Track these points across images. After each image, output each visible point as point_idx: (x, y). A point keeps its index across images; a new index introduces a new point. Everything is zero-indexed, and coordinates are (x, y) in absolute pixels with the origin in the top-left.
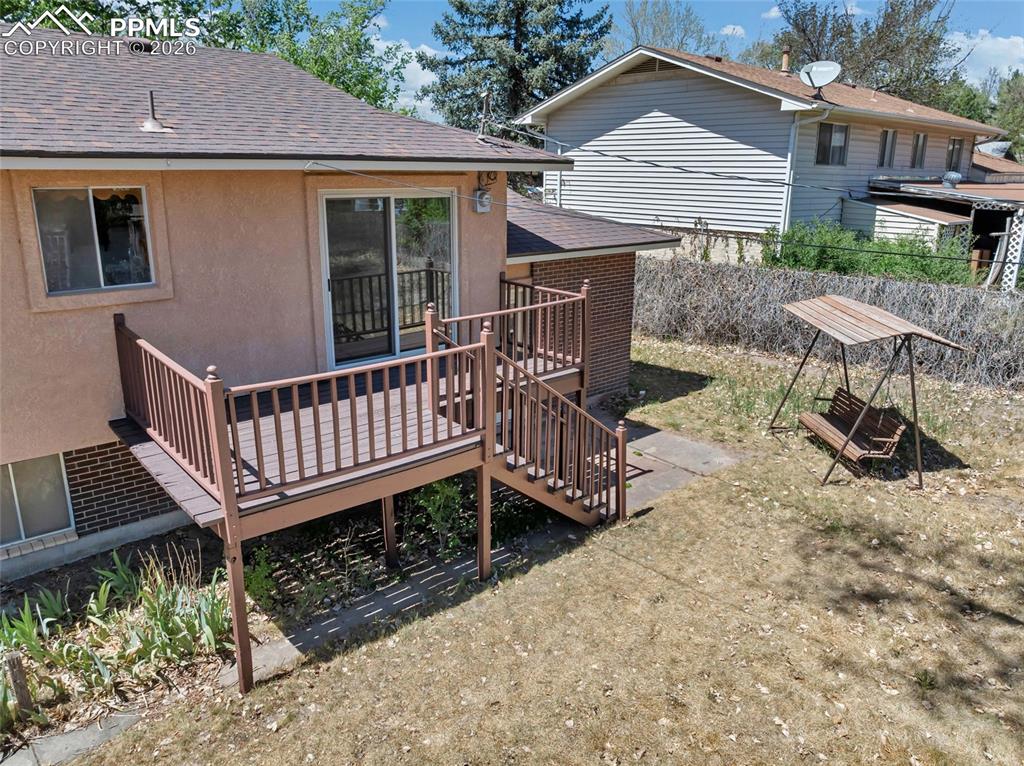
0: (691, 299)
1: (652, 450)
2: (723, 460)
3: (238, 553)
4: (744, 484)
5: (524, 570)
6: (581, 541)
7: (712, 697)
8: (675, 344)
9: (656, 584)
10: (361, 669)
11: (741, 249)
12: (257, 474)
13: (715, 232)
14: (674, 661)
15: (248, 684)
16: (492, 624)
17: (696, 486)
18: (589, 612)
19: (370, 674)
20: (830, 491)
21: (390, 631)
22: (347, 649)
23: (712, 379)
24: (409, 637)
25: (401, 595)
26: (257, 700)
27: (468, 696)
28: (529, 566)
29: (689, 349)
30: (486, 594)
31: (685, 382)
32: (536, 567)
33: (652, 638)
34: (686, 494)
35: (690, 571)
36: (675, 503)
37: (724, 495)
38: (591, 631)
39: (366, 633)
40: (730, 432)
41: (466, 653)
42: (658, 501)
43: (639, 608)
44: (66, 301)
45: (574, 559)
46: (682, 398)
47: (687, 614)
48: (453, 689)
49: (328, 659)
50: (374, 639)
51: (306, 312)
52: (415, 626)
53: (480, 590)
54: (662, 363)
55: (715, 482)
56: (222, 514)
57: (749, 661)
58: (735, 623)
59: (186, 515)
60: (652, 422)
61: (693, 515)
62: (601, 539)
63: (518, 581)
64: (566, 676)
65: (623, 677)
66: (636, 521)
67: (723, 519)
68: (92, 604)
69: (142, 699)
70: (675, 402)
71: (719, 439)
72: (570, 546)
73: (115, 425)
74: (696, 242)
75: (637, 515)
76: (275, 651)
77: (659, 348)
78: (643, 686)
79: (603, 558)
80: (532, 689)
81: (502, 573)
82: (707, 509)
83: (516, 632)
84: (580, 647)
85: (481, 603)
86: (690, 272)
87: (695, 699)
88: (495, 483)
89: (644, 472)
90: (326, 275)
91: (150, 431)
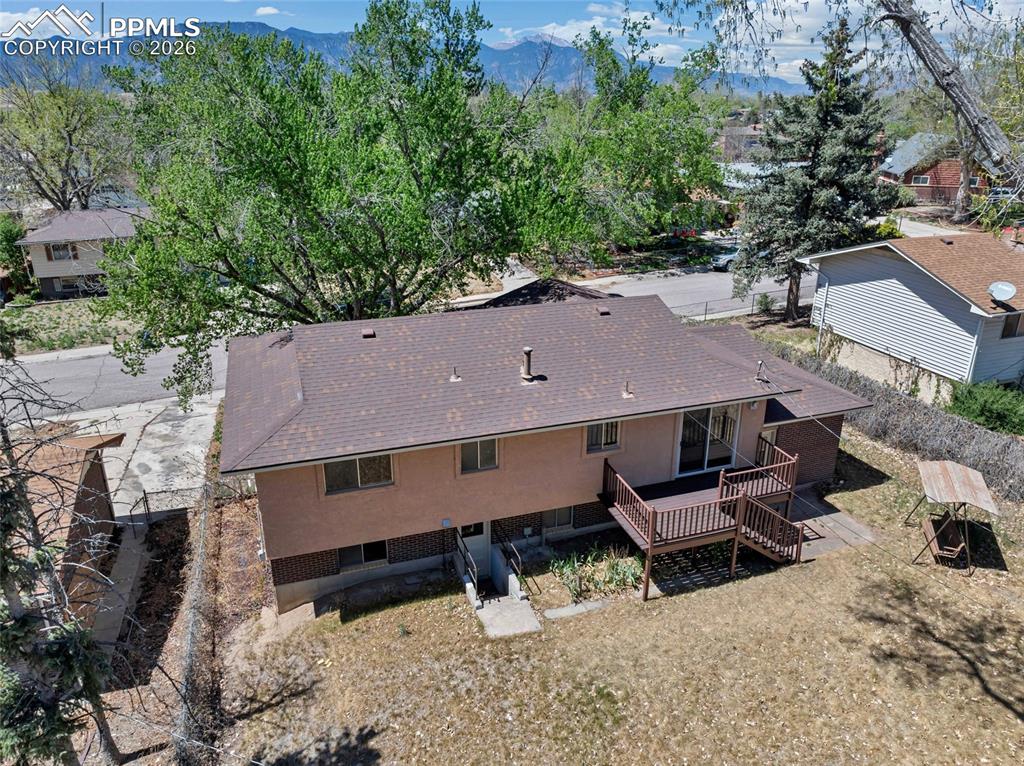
0: (892, 419)
1: (831, 525)
2: (868, 537)
3: (650, 558)
4: (869, 556)
5: (747, 577)
6: (775, 570)
7: (805, 640)
8: (878, 445)
9: (802, 595)
10: (682, 602)
11: (938, 385)
12: (660, 536)
13: (924, 370)
14: (796, 625)
15: (646, 599)
16: (731, 597)
17: (843, 551)
18: (769, 600)
19: (686, 605)
20: (911, 569)
21: (693, 590)
22: (678, 594)
23: (889, 478)
24: (700, 594)
25: (698, 578)
26: (648, 605)
27: (718, 619)
28: (750, 576)
29: (886, 450)
30: (730, 584)
31: (872, 476)
32: (753, 577)
33: (791, 615)
34: (835, 555)
35: (819, 593)
36: (828, 559)
37: (855, 560)
38: (768, 608)
39: (683, 590)
40: (880, 520)
41: (720, 605)
42: (820, 556)
43: (790, 603)
44: (592, 455)
45: (771, 576)
46: (864, 490)
47: (809, 610)
48: (714, 616)
49: (671, 596)
50: (687, 592)
51: (670, 455)
52: (702, 591)
53: (728, 582)
54: (865, 460)
55: (854, 551)
56: (648, 546)
57: (826, 632)
58: (827, 617)
59: (618, 523)
60: (838, 506)
61: (833, 567)
62: (785, 571)
63: (744, 582)
64: (755, 621)
65: (775, 626)
66: (804, 565)
67: (847, 572)
68: (589, 558)
69: (612, 596)
70: (859, 492)
71: (871, 524)
72: (769, 571)
73: (599, 495)
74: (911, 372)
75: (807, 562)
76: (654, 590)
77: (867, 445)
78: (781, 631)
79: (783, 580)
80: (741, 622)
81: (739, 577)
82: (842, 566)
83: (740, 601)
84: (762, 612)
85: (728, 587)
86: (895, 400)
87: (798, 639)
88: (740, 543)
89: (821, 537)
90: (680, 439)
91: (616, 504)
